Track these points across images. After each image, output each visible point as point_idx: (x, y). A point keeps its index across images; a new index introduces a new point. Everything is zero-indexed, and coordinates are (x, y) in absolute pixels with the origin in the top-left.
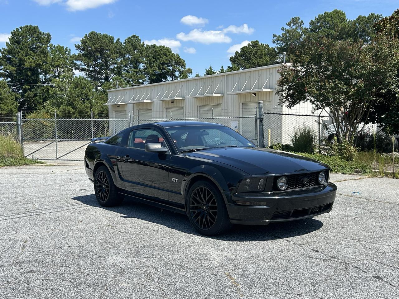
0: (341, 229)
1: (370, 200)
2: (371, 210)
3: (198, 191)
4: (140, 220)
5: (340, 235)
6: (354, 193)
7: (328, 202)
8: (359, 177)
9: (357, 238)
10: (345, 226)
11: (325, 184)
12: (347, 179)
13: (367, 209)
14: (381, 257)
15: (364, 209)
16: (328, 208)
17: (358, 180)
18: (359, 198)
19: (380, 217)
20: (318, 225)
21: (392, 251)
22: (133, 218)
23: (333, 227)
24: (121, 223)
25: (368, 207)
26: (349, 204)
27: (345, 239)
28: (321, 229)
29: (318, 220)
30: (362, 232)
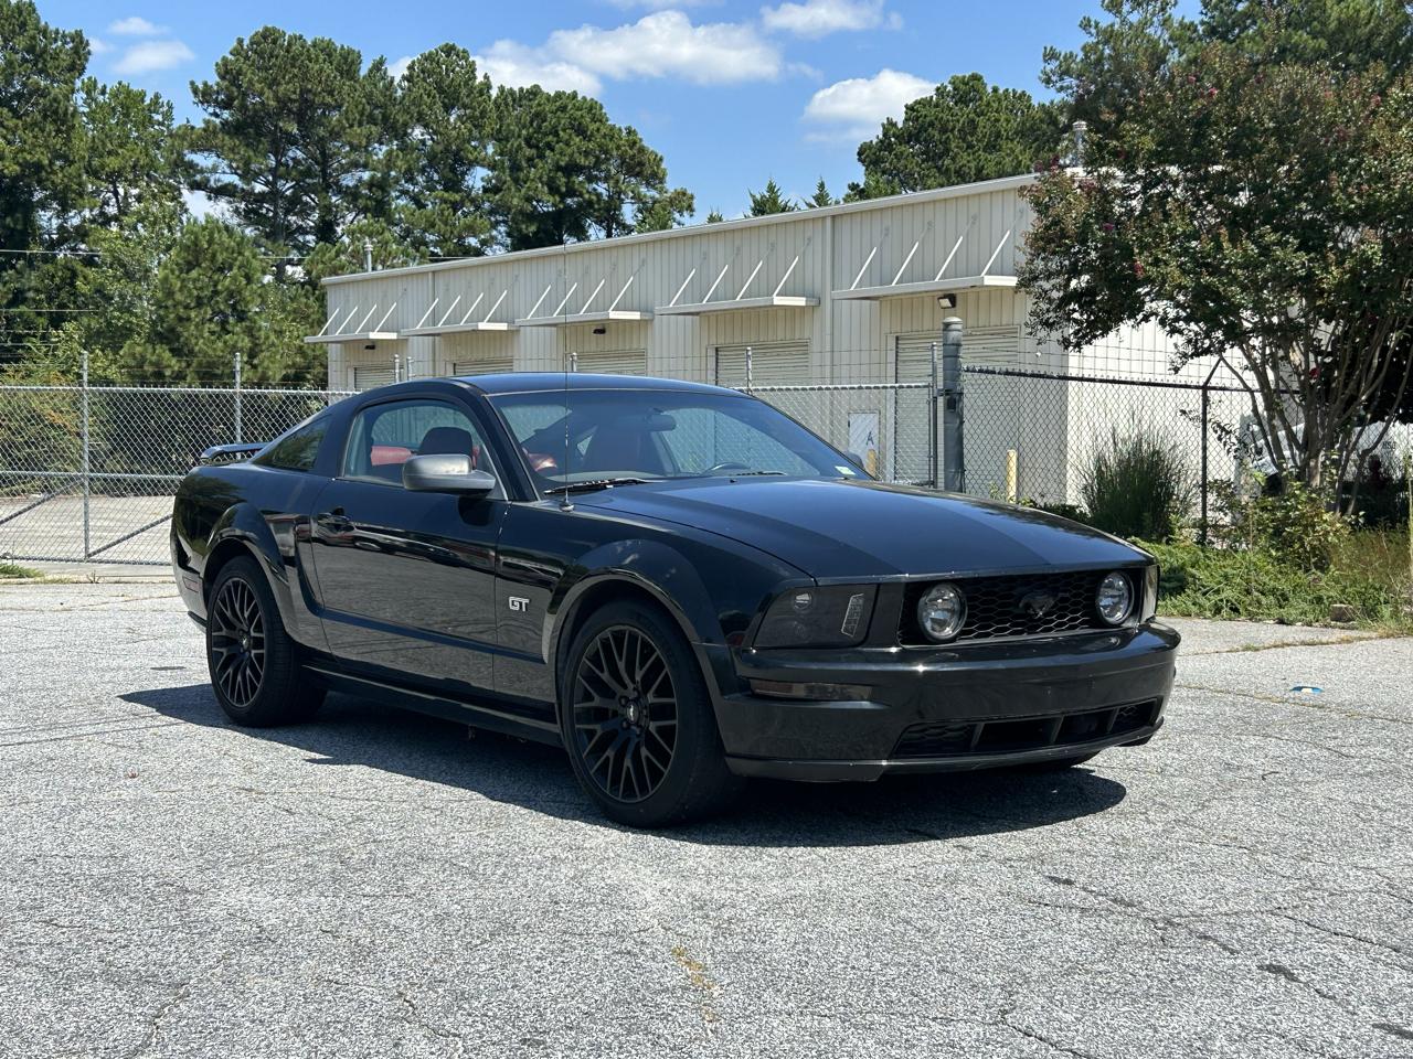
0: (1195, 812)
1: (1353, 715)
2: (1344, 750)
4: (383, 771)
5: (1180, 832)
6: (1300, 689)
8: (1338, 634)
9: (1248, 840)
10: (1215, 802)
12: (1290, 640)
13: (1332, 744)
14: (1322, 904)
15: (1316, 745)
17: (1334, 646)
18: (1314, 706)
19: (1368, 774)
20: (1106, 795)
21: (1371, 885)
22: (352, 767)
23: (1162, 804)
25: (1335, 738)
26: (1263, 730)
27: (1197, 845)
28: (1113, 810)
29: (1110, 778)
30: (1276, 824)
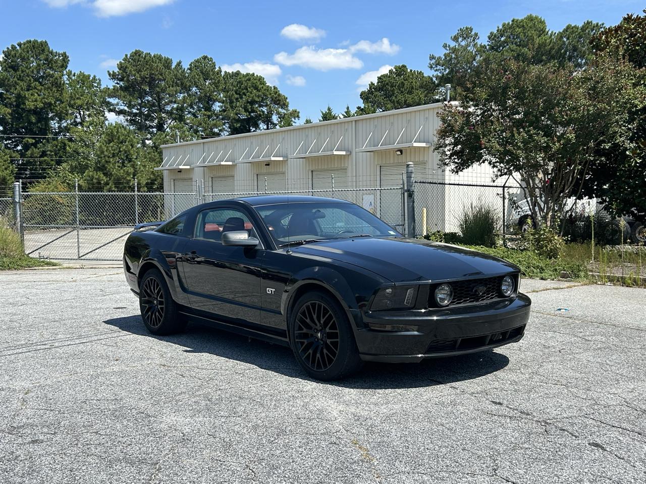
0: (538, 368)
1: (586, 322)
2: (587, 338)
3: (308, 307)
4: (215, 356)
5: (536, 378)
6: (560, 310)
7: (517, 325)
8: (567, 284)
9: (564, 382)
10: (545, 363)
11: (512, 296)
12: (549, 287)
13: (581, 335)
14: (602, 412)
15: (575, 336)
16: (517, 334)
17: (566, 290)
18: (568, 317)
19: (599, 349)
20: (502, 362)
21: (618, 402)
22: (203, 354)
23: (525, 365)
24: (183, 361)
25: (581, 332)
26: (552, 328)
27: (545, 384)
28: (506, 368)
29: (501, 353)
30: (571, 373)
